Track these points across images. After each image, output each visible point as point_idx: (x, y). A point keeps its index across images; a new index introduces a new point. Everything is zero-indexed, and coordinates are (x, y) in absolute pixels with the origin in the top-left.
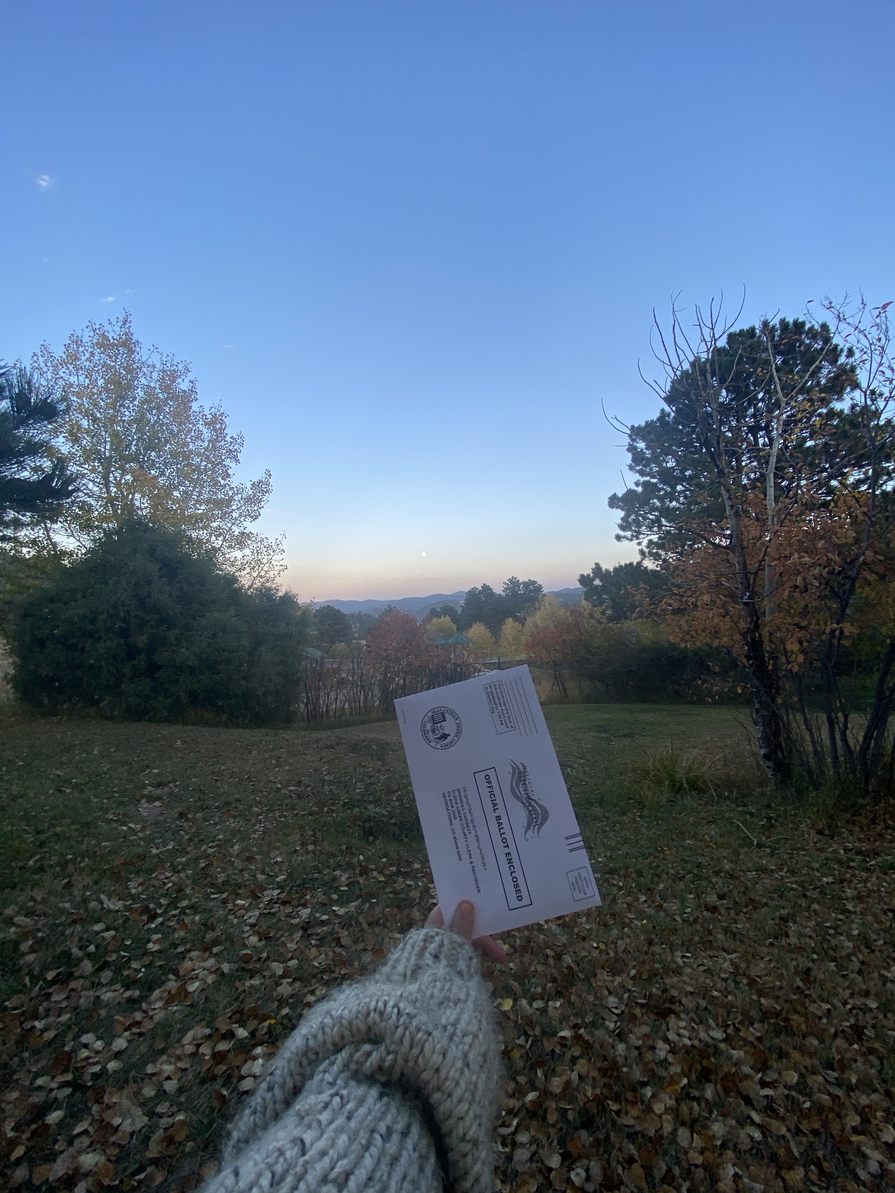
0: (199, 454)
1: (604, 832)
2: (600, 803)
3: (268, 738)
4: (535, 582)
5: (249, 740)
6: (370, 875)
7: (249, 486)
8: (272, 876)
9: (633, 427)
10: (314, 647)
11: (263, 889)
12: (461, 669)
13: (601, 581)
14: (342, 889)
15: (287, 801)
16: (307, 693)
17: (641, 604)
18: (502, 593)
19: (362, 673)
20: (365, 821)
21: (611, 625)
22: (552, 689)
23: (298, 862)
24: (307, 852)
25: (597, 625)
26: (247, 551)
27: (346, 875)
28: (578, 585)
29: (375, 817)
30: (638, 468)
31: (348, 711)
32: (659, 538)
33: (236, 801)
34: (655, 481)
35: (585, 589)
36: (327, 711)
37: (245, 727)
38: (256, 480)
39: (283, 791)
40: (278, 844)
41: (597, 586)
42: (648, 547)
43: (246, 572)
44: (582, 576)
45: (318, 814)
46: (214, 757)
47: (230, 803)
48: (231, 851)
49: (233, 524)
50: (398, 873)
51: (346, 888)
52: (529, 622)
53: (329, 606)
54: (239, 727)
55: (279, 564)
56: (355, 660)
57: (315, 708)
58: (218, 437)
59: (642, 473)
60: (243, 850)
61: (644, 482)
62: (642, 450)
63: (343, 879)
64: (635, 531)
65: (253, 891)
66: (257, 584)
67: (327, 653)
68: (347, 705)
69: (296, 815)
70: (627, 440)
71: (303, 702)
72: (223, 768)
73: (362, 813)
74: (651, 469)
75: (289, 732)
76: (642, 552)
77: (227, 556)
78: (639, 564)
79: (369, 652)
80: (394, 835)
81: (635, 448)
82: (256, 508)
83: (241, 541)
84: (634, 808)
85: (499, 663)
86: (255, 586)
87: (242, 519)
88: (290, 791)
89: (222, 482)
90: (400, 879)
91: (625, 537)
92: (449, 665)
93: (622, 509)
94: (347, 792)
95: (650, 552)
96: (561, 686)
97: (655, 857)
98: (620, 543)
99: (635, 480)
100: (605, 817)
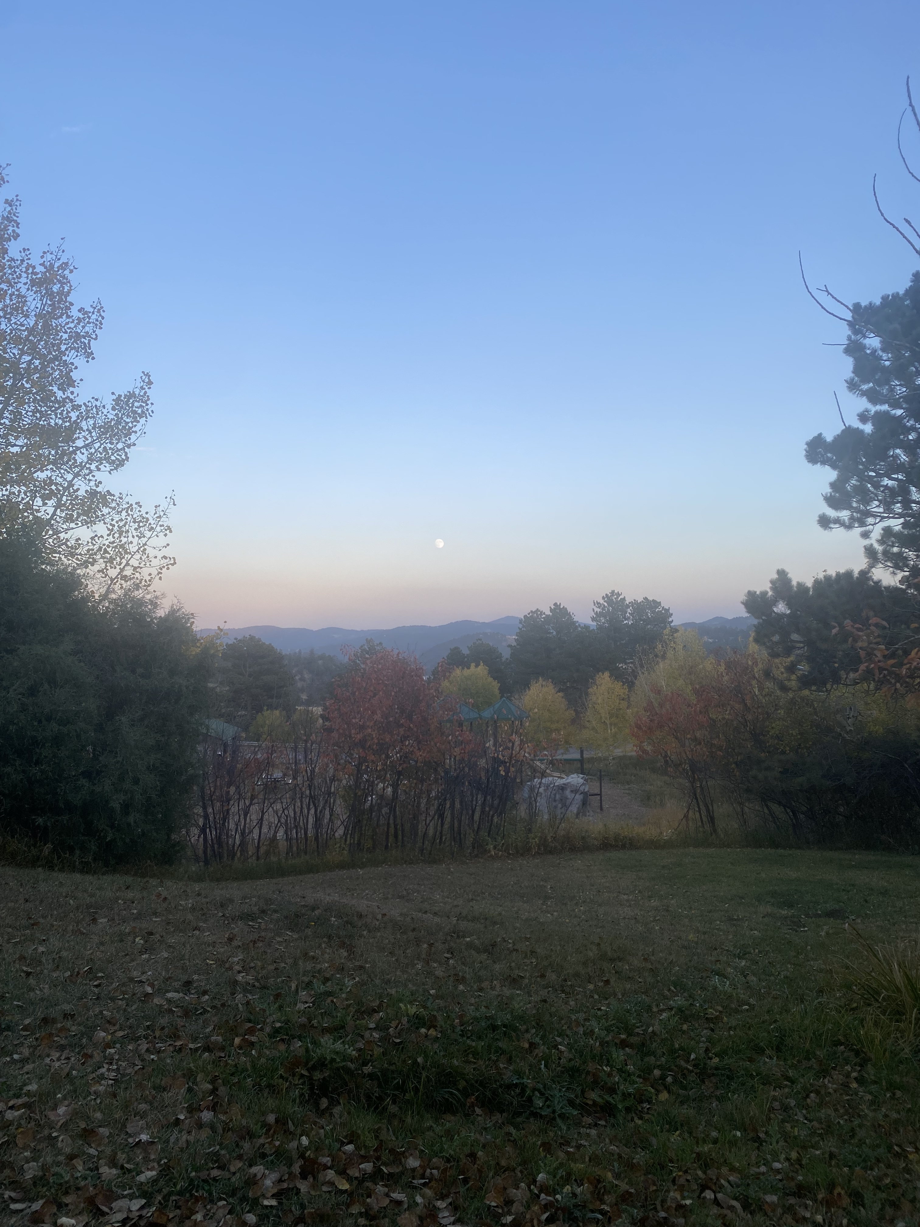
0: (17, 340)
1: (786, 1108)
2: (778, 1049)
3: (130, 895)
4: (657, 604)
5: (92, 895)
6: (321, 1177)
7: (109, 402)
8: (130, 1171)
9: (857, 306)
10: (221, 716)
11: (111, 1197)
12: (507, 771)
13: (789, 605)
14: (266, 1203)
15: (163, 1021)
16: (205, 808)
17: (870, 654)
18: (589, 622)
19: (313, 771)
20: (314, 1068)
21: (806, 692)
22: (686, 816)
23: (182, 1143)
24: (200, 1125)
25: (778, 693)
26: (101, 528)
27: (274, 1176)
28: (743, 613)
29: (333, 1060)
30: (865, 387)
31: (283, 845)
32: (905, 525)
33: (66, 1016)
34: (899, 412)
35: (756, 622)
36: (243, 844)
37: (85, 869)
38: (122, 391)
39: (157, 1001)
40: (143, 1107)
41: (781, 616)
42: (881, 542)
43: (96, 567)
44: (751, 594)
45: (222, 1049)
46: (27, 928)
47: (54, 1021)
48: (52, 1116)
49: (76, 475)
50: (377, 1175)
51: (274, 1203)
52: (643, 681)
53: (252, 638)
54: (73, 869)
55: (160, 555)
56: (301, 745)
57: (219, 838)
58: (54, 309)
59: (873, 397)
60: (75, 1114)
61: (876, 412)
62: (874, 351)
63: (268, 1182)
64: (858, 510)
65: (91, 1201)
66: (118, 592)
67: (246, 729)
68: (281, 834)
69: (180, 1050)
70: (846, 331)
71: (197, 825)
72: (41, 949)
73: (307, 1050)
74: (892, 390)
75: (169, 883)
76: (870, 552)
77: (62, 536)
78: (864, 574)
79: (329, 730)
80: (368, 1097)
81: (863, 347)
82: (120, 446)
83: (90, 507)
84: (847, 1061)
85: (582, 761)
86: (114, 596)
87: (93, 467)
88: (169, 1001)
89: (60, 394)
90: (380, 1189)
91: (837, 521)
92: (482, 762)
93: (834, 466)
94: (281, 1007)
95: (885, 553)
96: (703, 808)
97: (889, 1166)
98: (827, 532)
99: (860, 410)
100: (788, 1078)
